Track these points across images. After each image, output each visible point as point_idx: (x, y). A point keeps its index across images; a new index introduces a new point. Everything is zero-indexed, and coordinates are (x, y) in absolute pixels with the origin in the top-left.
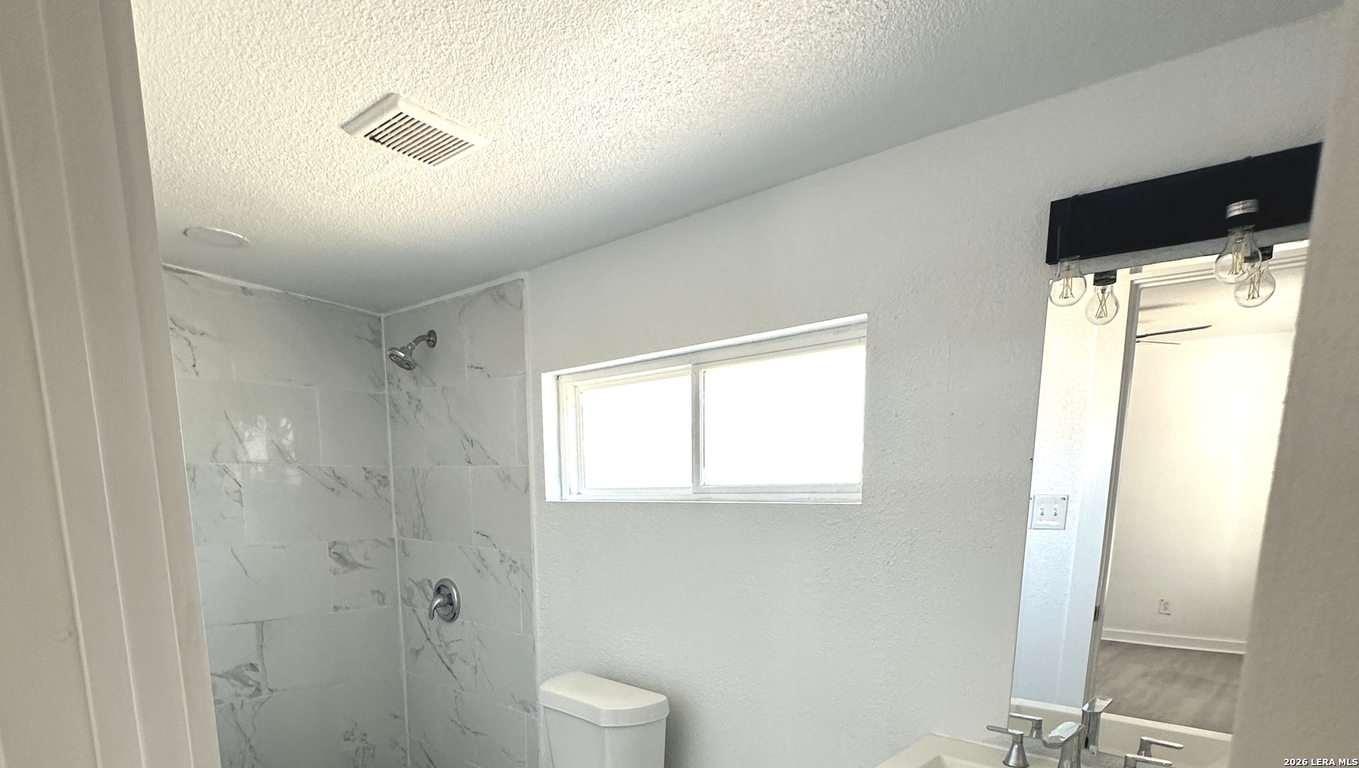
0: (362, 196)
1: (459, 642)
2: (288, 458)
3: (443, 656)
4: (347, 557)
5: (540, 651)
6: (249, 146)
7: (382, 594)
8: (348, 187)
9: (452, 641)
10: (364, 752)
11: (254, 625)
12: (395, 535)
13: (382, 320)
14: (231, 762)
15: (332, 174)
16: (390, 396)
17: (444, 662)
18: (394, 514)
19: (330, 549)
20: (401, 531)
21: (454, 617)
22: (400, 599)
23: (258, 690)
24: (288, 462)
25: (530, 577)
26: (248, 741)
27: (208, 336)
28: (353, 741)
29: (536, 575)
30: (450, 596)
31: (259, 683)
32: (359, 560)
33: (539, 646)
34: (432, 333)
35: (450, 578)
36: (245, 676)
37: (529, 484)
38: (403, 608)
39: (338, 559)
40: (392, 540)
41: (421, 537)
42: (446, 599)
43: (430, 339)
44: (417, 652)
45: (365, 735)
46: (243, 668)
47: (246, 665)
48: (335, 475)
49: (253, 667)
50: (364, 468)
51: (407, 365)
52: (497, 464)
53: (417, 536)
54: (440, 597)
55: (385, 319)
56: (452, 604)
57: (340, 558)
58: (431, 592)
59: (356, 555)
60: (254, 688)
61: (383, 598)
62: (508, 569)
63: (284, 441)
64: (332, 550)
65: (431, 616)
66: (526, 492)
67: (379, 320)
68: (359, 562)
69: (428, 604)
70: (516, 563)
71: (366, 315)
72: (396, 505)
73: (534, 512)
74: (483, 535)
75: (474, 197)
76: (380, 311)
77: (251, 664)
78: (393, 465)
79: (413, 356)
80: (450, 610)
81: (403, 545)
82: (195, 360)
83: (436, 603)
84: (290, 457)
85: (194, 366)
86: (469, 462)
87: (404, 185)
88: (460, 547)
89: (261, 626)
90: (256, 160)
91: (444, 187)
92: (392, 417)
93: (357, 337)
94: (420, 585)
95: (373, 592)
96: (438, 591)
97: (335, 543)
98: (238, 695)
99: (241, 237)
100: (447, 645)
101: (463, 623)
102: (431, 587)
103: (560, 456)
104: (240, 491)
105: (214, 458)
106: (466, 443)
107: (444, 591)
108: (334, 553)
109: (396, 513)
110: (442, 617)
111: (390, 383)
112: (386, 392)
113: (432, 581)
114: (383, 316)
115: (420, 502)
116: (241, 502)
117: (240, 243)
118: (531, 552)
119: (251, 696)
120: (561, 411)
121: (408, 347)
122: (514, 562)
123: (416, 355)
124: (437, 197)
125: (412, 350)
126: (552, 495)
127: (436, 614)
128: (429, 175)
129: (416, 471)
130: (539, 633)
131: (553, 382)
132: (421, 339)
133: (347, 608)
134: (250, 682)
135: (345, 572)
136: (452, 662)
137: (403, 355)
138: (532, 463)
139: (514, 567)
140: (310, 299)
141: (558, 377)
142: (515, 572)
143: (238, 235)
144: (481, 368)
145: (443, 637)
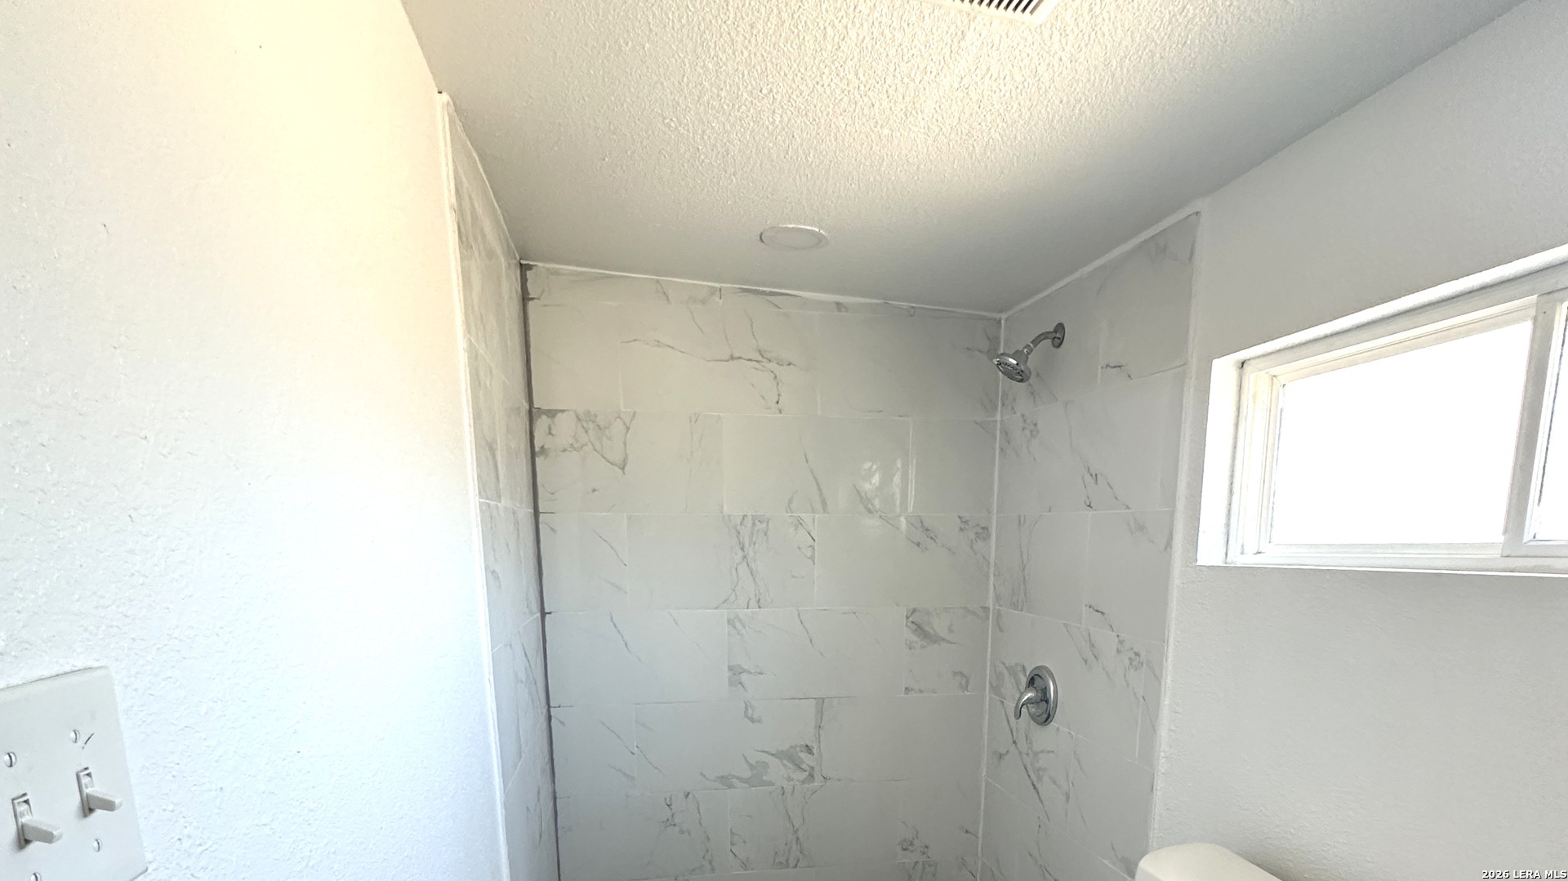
0: (940, 119)
1: (1051, 754)
2: (870, 506)
3: (1029, 767)
4: (928, 629)
5: (1159, 793)
6: (782, 73)
7: (966, 677)
8: (917, 106)
9: (1042, 752)
10: (924, 868)
11: (814, 701)
12: (990, 603)
13: (1003, 322)
14: (776, 853)
15: (893, 87)
16: (1002, 421)
17: (1029, 776)
18: (992, 576)
19: (907, 618)
20: (998, 598)
21: (1047, 719)
22: (988, 685)
23: (811, 776)
24: (870, 511)
25: (1158, 679)
26: (796, 832)
27: (794, 365)
28: (912, 851)
29: (1168, 679)
30: (1045, 691)
31: (812, 768)
32: (942, 632)
33: (1160, 784)
34: (1060, 327)
35: (1047, 666)
36: (799, 757)
37: (1172, 536)
38: (990, 699)
39: (916, 630)
40: (985, 609)
41: (1020, 608)
42: (1040, 695)
43: (1057, 335)
44: (1001, 756)
45: (927, 847)
46: (798, 749)
47: (801, 746)
48: (923, 526)
49: (809, 749)
50: (960, 517)
51: (1018, 375)
52: (1128, 508)
53: (1015, 606)
54: (1031, 691)
55: (1006, 320)
56: (1047, 701)
57: (919, 629)
58: (1024, 680)
59: (939, 626)
60: (807, 773)
61: (967, 682)
62: (1127, 662)
63: (867, 486)
64: (910, 619)
65: (1018, 715)
66: (1166, 548)
67: (999, 322)
68: (941, 635)
69: (1018, 695)
70: (1139, 656)
71: (982, 318)
72: (995, 564)
73: (1176, 580)
74: (1097, 611)
75: (1107, 65)
76: (1001, 311)
77: (807, 746)
78: (997, 513)
79: (1028, 363)
80: (1044, 709)
81: (998, 616)
82: (779, 395)
83: (1026, 697)
84: (872, 504)
85: (778, 402)
86: (1089, 506)
87: (995, 75)
88: (1066, 626)
89: (821, 701)
90: (797, 97)
91: (1057, 57)
92: (1002, 449)
93: (968, 349)
94: (1012, 671)
95: (955, 674)
96: (1031, 682)
97: (914, 611)
98: (789, 779)
99: (817, 230)
100: (1036, 754)
101: (1058, 729)
102: (1025, 676)
103: (1231, 492)
104: (812, 547)
105: (789, 507)
106: (1088, 479)
107: (1038, 681)
108: (913, 622)
109: (994, 575)
110: (1033, 717)
111: (1003, 405)
112: (998, 417)
113: (1026, 665)
114: (1004, 316)
115: (1022, 562)
116: (812, 558)
117: (819, 240)
118: (1164, 640)
119: (803, 782)
120: (1242, 418)
121: (1023, 350)
122: (1137, 654)
123: (1032, 362)
124: (1047, 84)
125: (1028, 354)
126: (1210, 553)
127: (1024, 710)
128: (1030, 40)
129: (1022, 520)
130: (1162, 766)
131: (1233, 373)
132: (1042, 337)
133: (921, 691)
134: (804, 766)
135: (923, 647)
136: (1040, 779)
137: (1015, 362)
138: (1181, 504)
139: (1136, 661)
140: (913, 307)
141: (1243, 363)
142: (1136, 669)
143: (813, 229)
144: (1119, 367)
145: (1031, 743)
